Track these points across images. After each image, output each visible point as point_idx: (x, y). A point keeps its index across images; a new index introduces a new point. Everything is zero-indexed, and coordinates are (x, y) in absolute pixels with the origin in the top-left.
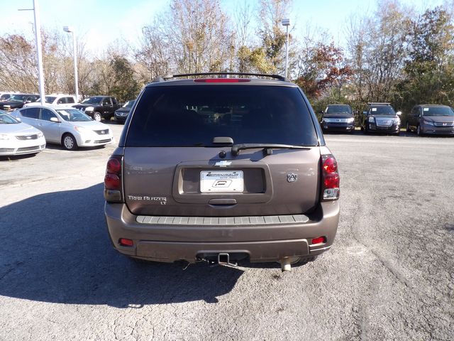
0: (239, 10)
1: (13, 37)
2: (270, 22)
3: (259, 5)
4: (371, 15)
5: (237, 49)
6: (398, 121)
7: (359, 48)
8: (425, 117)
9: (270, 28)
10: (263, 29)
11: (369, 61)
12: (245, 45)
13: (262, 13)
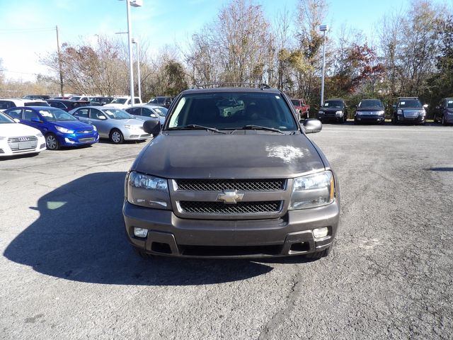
0: (279, 16)
1: (84, 49)
2: (307, 26)
3: (297, 11)
4: (404, 14)
5: (277, 52)
6: (424, 112)
7: (391, 47)
8: (449, 109)
9: (308, 31)
10: (301, 32)
11: (402, 58)
12: (285, 47)
13: (300, 19)
